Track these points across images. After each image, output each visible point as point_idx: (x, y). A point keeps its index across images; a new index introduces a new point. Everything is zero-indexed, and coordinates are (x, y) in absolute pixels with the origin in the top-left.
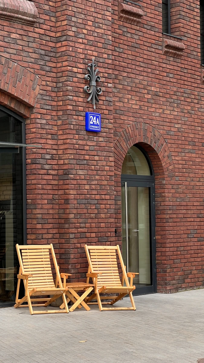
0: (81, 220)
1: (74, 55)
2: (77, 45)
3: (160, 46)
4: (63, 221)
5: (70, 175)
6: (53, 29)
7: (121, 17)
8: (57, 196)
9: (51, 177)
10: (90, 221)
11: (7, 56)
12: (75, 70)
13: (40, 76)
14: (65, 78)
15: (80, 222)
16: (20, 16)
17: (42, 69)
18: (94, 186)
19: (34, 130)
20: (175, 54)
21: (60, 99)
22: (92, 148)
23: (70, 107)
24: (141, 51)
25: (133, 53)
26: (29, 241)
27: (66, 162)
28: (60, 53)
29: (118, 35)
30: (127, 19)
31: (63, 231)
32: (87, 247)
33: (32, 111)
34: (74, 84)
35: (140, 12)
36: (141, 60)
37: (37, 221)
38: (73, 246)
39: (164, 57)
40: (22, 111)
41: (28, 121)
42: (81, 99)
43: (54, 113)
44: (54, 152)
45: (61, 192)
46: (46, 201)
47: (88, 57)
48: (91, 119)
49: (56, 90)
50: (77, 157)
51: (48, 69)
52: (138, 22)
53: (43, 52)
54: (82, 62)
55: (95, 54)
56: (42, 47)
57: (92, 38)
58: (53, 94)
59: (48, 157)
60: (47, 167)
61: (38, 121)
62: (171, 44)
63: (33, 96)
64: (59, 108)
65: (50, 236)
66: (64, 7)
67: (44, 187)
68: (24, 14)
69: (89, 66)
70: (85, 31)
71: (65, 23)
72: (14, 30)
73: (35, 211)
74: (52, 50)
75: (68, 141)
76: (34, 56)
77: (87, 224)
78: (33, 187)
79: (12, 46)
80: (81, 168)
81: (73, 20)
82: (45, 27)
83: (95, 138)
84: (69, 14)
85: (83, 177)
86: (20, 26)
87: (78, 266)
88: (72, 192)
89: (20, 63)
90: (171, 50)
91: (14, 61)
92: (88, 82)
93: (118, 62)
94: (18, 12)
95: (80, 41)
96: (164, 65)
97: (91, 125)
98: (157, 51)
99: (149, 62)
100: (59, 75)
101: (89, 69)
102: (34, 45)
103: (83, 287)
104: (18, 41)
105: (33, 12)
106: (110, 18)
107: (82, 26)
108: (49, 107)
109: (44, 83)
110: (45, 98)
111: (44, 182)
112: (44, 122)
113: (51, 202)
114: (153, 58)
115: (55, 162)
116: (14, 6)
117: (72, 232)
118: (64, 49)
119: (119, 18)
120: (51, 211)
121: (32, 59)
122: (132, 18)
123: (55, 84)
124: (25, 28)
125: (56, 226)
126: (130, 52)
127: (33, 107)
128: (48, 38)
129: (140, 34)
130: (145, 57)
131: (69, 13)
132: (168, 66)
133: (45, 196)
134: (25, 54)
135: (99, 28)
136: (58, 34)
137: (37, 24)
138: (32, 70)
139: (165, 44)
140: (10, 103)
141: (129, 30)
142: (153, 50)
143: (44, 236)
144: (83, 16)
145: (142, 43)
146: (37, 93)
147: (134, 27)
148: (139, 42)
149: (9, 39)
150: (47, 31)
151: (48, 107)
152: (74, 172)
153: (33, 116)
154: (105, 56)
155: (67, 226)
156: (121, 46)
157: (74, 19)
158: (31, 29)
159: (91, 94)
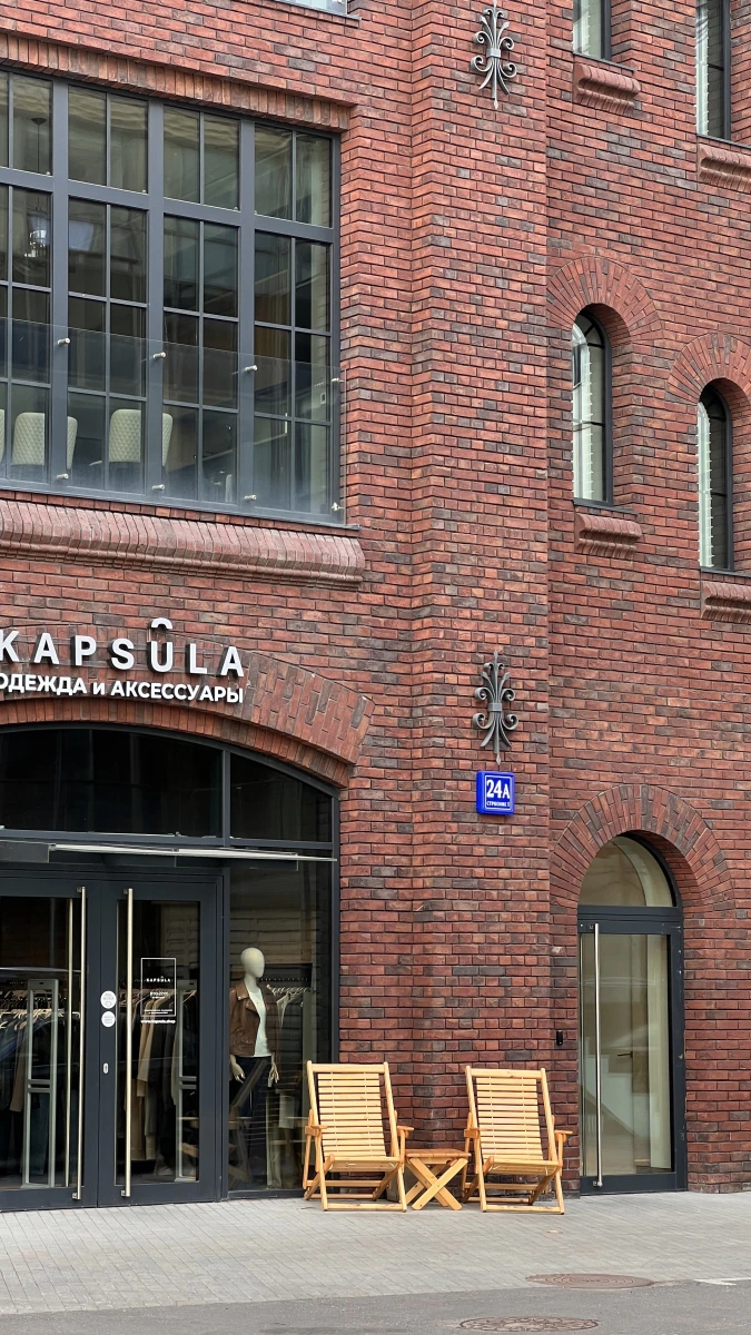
0: (461, 1012)
1: (448, 646)
2: (457, 625)
3: (692, 601)
4: (420, 1013)
5: (435, 913)
6: (405, 590)
7: (583, 546)
8: (408, 958)
9: (394, 916)
10: (484, 1013)
11: (294, 659)
12: (452, 679)
13: (370, 696)
14: (428, 697)
15: (460, 1015)
16: (323, 574)
17: (376, 680)
18: (495, 937)
19: (355, 814)
20: (737, 615)
21: (418, 743)
22: (494, 851)
23: (438, 763)
24: (639, 617)
25: (616, 623)
26: (343, 1056)
27: (428, 882)
28: (419, 643)
29: (574, 587)
30: (600, 548)
31: (419, 1034)
32: (470, 1072)
33: (352, 771)
34: (448, 711)
35: (632, 528)
36: (638, 636)
37: (360, 1012)
38: (441, 1068)
39: (707, 624)
40: (330, 772)
41: (345, 795)
42: (464, 744)
43: (405, 775)
44: (404, 860)
45: (417, 949)
46: (381, 970)
47: (486, 647)
48: (488, 788)
49: (410, 723)
50: (454, 871)
51: (389, 678)
52: (630, 552)
53: (379, 644)
54: (469, 660)
55: (504, 638)
56: (378, 633)
57: (495, 605)
58: (403, 734)
59: (387, 872)
60: (385, 894)
61: (364, 794)
62: (721, 595)
63: (353, 740)
64: (415, 762)
65: (391, 1045)
66: (428, 544)
67: (378, 938)
68: (334, 569)
69: (485, 669)
70: (478, 592)
71: (429, 578)
72: (310, 604)
73: (356, 991)
74: (402, 637)
75: (432, 837)
76: (357, 653)
77: (476, 1021)
78: (353, 937)
79: (306, 637)
80: (464, 897)
81: (448, 570)
82: (384, 588)
83: (500, 827)
84: (437, 559)
85: (468, 916)
86: (325, 594)
87: (451, 1113)
88: (439, 949)
89: (323, 672)
90: (722, 608)
91: (310, 668)
92: (482, 704)
93: (573, 648)
94: (318, 567)
95: (467, 613)
96: (706, 644)
97: (489, 799)
98: (683, 612)
99: (663, 639)
100: (417, 690)
101: (485, 675)
102: (358, 630)
103: (445, 1157)
104: (319, 626)
105: (353, 564)
106: (544, 557)
107: (473, 581)
108: (393, 763)
109: (380, 710)
110: (382, 743)
111: (378, 927)
112: (379, 795)
113: (394, 970)
114: (674, 631)
115: (406, 883)
116: (309, 556)
117: (439, 1037)
118: (426, 634)
119: (577, 548)
120: (393, 991)
121: (352, 661)
122: (613, 544)
123: (407, 710)
124: (336, 595)
125: (406, 1023)
126: (607, 623)
127: (353, 765)
128: (392, 613)
129: (636, 577)
130: (651, 629)
131: (438, 556)
132: (716, 646)
133: (379, 959)
134: (335, 651)
135: (515, 580)
136: (416, 602)
137: (367, 585)
138: (351, 685)
139: (705, 596)
140: (302, 758)
141: (604, 572)
142: (674, 611)
143: (376, 1045)
144: (473, 560)
145: (641, 597)
146: (362, 733)
147: (616, 563)
148: (634, 596)
149: (299, 623)
150: (390, 598)
151: (389, 763)
152: (446, 904)
153: (352, 785)
154: (531, 641)
155: (427, 1023)
156: (582, 610)
157: (449, 568)
158: (352, 597)
159: (489, 729)
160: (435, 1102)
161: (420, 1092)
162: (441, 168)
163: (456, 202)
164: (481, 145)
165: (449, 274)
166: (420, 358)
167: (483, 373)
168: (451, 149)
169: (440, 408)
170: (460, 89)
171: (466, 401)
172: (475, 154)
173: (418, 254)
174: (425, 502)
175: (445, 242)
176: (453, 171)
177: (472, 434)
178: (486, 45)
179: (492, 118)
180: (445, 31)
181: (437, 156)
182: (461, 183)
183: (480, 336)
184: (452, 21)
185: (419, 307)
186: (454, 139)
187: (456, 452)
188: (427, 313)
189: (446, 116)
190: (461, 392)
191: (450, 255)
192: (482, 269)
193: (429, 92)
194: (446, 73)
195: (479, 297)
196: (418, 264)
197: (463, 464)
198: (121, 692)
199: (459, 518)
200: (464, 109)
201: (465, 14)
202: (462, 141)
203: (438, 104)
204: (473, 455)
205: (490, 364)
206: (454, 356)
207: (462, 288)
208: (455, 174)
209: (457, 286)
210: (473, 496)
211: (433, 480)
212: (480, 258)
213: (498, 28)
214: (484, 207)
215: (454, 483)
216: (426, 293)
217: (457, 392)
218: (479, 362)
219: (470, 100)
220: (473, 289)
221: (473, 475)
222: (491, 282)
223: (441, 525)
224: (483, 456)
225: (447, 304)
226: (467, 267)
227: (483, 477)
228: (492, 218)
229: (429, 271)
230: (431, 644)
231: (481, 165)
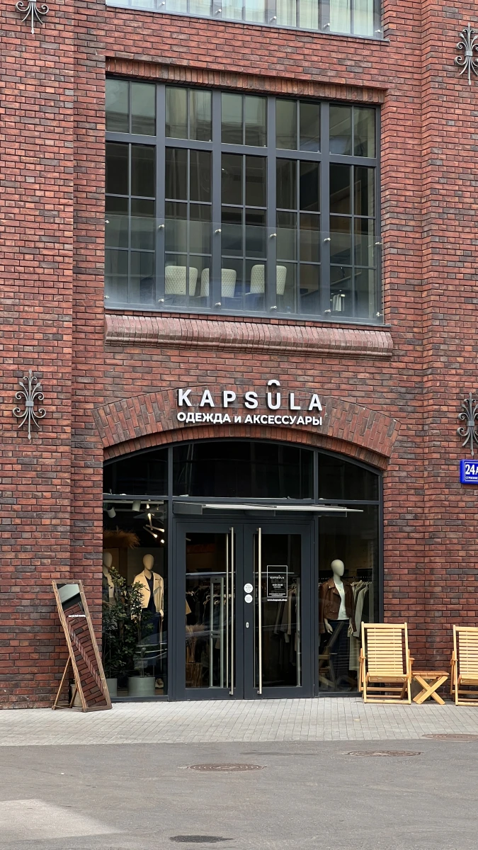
0: (452, 595)
1: (442, 390)
2: (447, 378)
4: (428, 595)
5: (435, 540)
6: (418, 360)
8: (422, 565)
9: (414, 541)
10: (466, 595)
11: (353, 400)
12: (444, 408)
13: (398, 419)
14: (431, 419)
15: (451, 596)
16: (368, 352)
17: (402, 410)
18: (473, 553)
19: (390, 485)
21: (426, 444)
22: (471, 504)
23: (435, 456)
26: (386, 619)
27: (432, 522)
28: (426, 389)
31: (428, 607)
32: (455, 628)
33: (389, 461)
34: (442, 427)
37: (393, 595)
38: (440, 626)
40: (376, 462)
41: (385, 474)
42: (452, 444)
43: (419, 463)
44: (420, 510)
45: (427, 560)
46: (406, 571)
47: (465, 390)
48: (467, 469)
49: (422, 433)
50: (447, 516)
51: (410, 409)
53: (403, 390)
54: (455, 398)
56: (403, 384)
58: (418, 440)
59: (409, 517)
60: (408, 529)
61: (395, 473)
63: (388, 444)
64: (425, 455)
65: (412, 613)
66: (430, 334)
67: (404, 553)
68: (375, 349)
69: (465, 403)
70: (461, 359)
71: (431, 353)
72: (362, 369)
73: (391, 583)
74: (417, 385)
75: (433, 497)
76: (390, 395)
77: (461, 600)
78: (389, 553)
79: (359, 387)
80: (452, 530)
82: (406, 359)
83: (475, 491)
85: (456, 541)
86: (371, 363)
87: (446, 651)
88: (438, 559)
89: (370, 407)
91: (362, 405)
92: (463, 422)
94: (365, 349)
95: (453, 372)
97: (467, 475)
100: (426, 415)
101: (464, 406)
102: (391, 383)
103: (435, 675)
104: (367, 381)
105: (386, 346)
107: (458, 353)
108: (413, 456)
109: (404, 427)
110: (405, 445)
111: (404, 547)
112: (404, 474)
113: (413, 571)
115: (420, 523)
116: (360, 342)
117: (438, 609)
118: (429, 384)
120: (413, 583)
121: (387, 400)
123: (420, 427)
124: (377, 364)
125: (420, 601)
127: (389, 458)
128: (411, 372)
133: (404, 565)
134: (377, 395)
136: (425, 366)
137: (395, 357)
138: (387, 414)
140: (359, 454)
143: (403, 613)
146: (394, 440)
149: (355, 380)
150: (410, 364)
151: (409, 456)
152: (442, 535)
153: (389, 469)
155: (432, 601)
157: (442, 347)
158: (387, 364)
159: (467, 436)
160: (436, 645)
161: (429, 640)
162: (436, 121)
166: (426, 229)
170: (448, 75)
173: (424, 170)
174: (429, 310)
176: (444, 122)
185: (425, 200)
188: (429, 204)
189: (440, 92)
190: (449, 247)
191: (442, 170)
192: (462, 176)
195: (460, 192)
196: (424, 176)
198: (251, 421)
199: (448, 318)
200: (451, 87)
201: (451, 33)
211: (433, 298)
212: (461, 170)
213: (472, 39)
214: (462, 141)
215: (445, 299)
216: (428, 192)
217: (447, 247)
218: (460, 229)
220: (457, 188)
221: (458, 294)
223: (437, 323)
224: (463, 282)
225: (440, 198)
226: (453, 175)
227: (463, 294)
229: (429, 180)
230: (432, 389)
231: (461, 118)
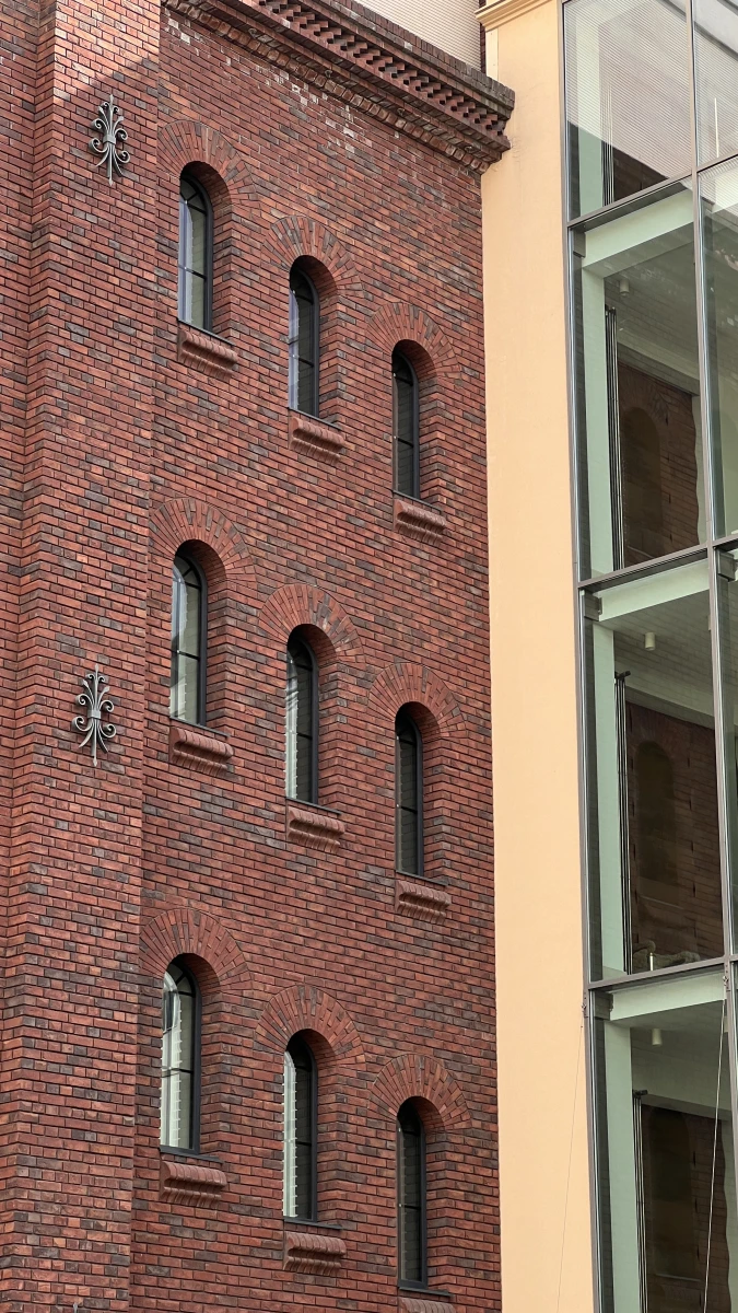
3: (275, 1253)
7: (168, 1194)
20: (319, 1267)
24: (222, 1268)
25: (198, 1275)
29: (157, 1236)
30: (184, 1196)
35: (218, 1177)
36: (220, 1288)
39: (289, 1276)
52: (214, 1201)
55: (84, 1290)
57: (78, 1256)
62: (304, 1246)
81: (30, 1219)
84: (20, 1207)
90: (305, 1260)
93: (154, 1301)
96: (288, 1297)
98: (266, 1264)
99: (245, 1291)
106: (128, 1206)
114: (256, 1282)
119: (161, 1197)
122: (197, 1193)
126: (189, 1274)
129: (221, 1226)
130: (233, 1280)
131: (21, 1204)
132: (298, 1298)
135: (98, 1229)
139: (288, 1247)
141: (188, 1222)
142: (257, 1262)
144: (56, 1208)
145: (224, 1248)
147: (200, 1213)
148: (217, 1247)
154: (112, 1293)
156: (165, 1261)
163: (54, 852)
164: (80, 799)
165: (45, 921)
167: (74, 1019)
168: (51, 802)
169: (30, 1053)
171: (56, 1046)
172: (73, 807)
175: (41, 890)
177: (61, 1079)
178: (88, 706)
179: (91, 774)
180: (49, 692)
181: (37, 808)
182: (59, 834)
183: (72, 981)
184: (55, 684)
186: (54, 793)
187: (45, 1098)
193: (31, 748)
194: (48, 731)
197: (50, 1110)
202: (62, 795)
203: (39, 759)
204: (61, 1101)
205: (82, 1010)
206: (46, 1001)
207: (58, 935)
208: (53, 825)
209: (51, 932)
210: (60, 1143)
219: (69, 756)
222: (86, 930)
228: (89, 869)
